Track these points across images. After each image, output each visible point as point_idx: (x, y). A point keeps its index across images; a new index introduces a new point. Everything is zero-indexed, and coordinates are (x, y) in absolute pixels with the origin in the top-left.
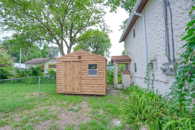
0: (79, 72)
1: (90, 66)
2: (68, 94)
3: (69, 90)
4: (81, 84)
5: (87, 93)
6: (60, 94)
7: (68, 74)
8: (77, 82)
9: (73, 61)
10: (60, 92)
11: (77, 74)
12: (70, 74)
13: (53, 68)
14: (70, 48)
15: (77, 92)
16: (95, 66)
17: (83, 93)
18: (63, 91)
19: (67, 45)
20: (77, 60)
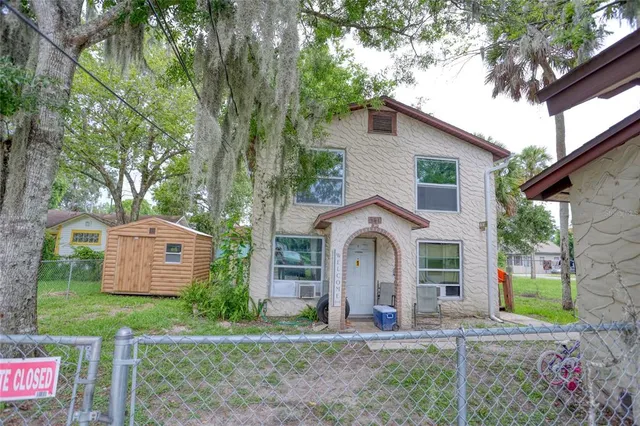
0: (149, 257)
1: (170, 247)
2: (124, 295)
3: (126, 287)
4: (150, 277)
5: (159, 292)
6: (109, 294)
7: (127, 259)
8: (143, 272)
9: (139, 237)
10: (108, 290)
11: (146, 260)
12: (131, 259)
13: (86, 241)
14: (140, 198)
15: (141, 290)
16: (179, 248)
17: (153, 292)
18: (115, 289)
19: (133, 189)
20: (147, 234)
